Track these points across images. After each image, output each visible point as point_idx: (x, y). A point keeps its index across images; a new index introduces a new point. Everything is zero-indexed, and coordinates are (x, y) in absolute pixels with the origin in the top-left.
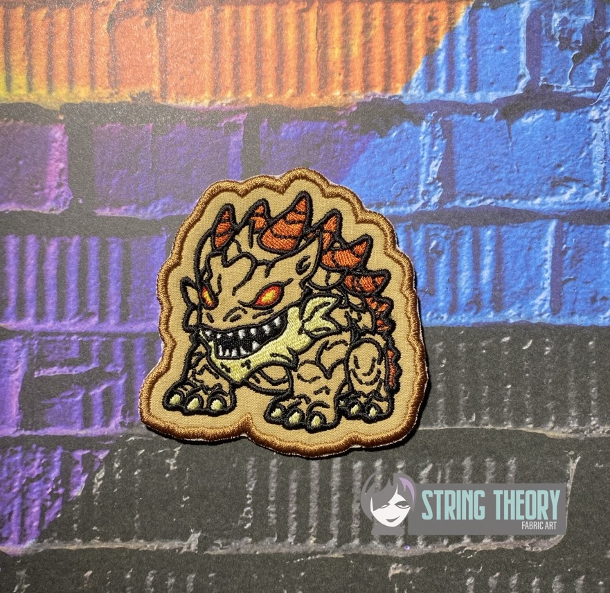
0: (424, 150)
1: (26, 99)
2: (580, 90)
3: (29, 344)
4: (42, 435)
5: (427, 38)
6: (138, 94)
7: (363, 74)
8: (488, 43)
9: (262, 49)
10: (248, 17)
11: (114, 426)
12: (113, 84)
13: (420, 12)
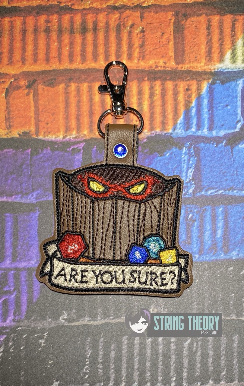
0: (184, 163)
5: (186, 101)
6: (22, 133)
7: (150, 121)
8: (220, 103)
9: (93, 107)
10: (85, 90)
11: (9, 322)
12: (9, 127)
13: (182, 86)
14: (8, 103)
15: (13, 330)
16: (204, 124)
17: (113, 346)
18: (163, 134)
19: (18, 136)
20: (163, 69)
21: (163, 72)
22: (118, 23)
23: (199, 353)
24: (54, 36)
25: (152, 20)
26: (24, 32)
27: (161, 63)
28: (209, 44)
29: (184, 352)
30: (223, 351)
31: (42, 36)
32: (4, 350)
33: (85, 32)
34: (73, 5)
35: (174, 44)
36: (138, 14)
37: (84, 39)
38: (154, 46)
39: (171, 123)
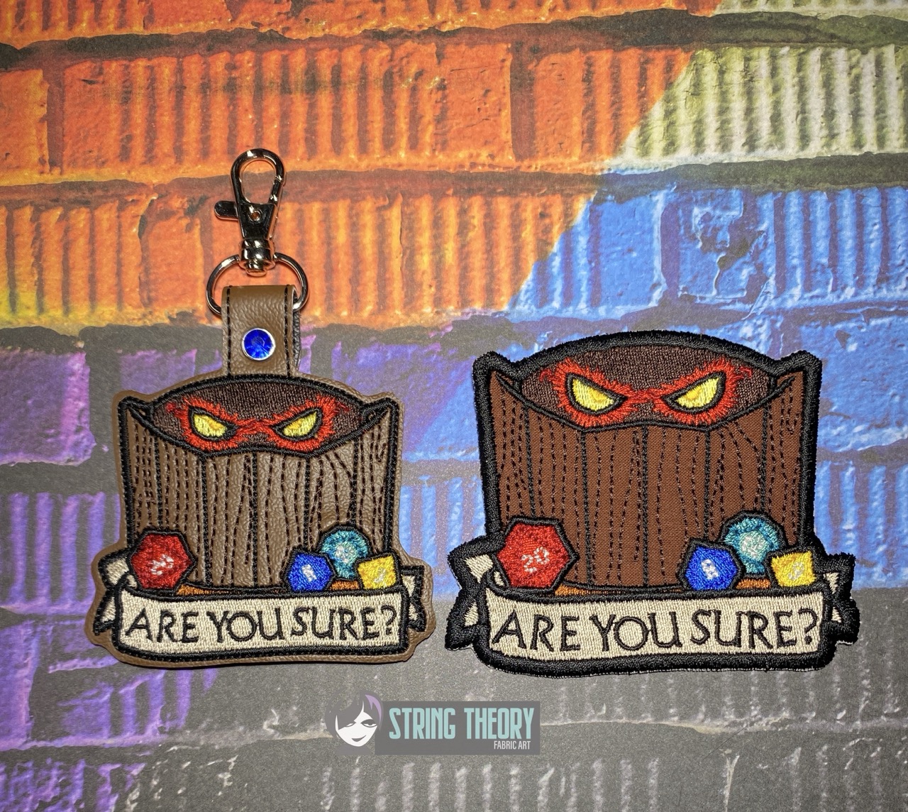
1: (36, 323)
2: (729, 301)
3: (42, 631)
4: (60, 746)
5: (539, 240)
6: (177, 314)
7: (460, 285)
8: (614, 245)
9: (333, 256)
10: (314, 217)
11: (151, 734)
12: (146, 301)
13: (530, 208)
14: (144, 249)
15: (160, 751)
16: (579, 291)
17: (382, 784)
18: (490, 314)
19: (167, 321)
20: (487, 169)
21: (487, 176)
22: (386, 68)
23: (573, 800)
24: (246, 99)
25: (462, 62)
26: (179, 90)
27: (484, 157)
28: (589, 113)
29: (540, 798)
30: (626, 794)
31: (220, 99)
32: (140, 796)
33: (315, 90)
34: (288, 29)
35: (513, 113)
36: (431, 48)
37: (312, 106)
38: (469, 118)
39: (506, 289)
